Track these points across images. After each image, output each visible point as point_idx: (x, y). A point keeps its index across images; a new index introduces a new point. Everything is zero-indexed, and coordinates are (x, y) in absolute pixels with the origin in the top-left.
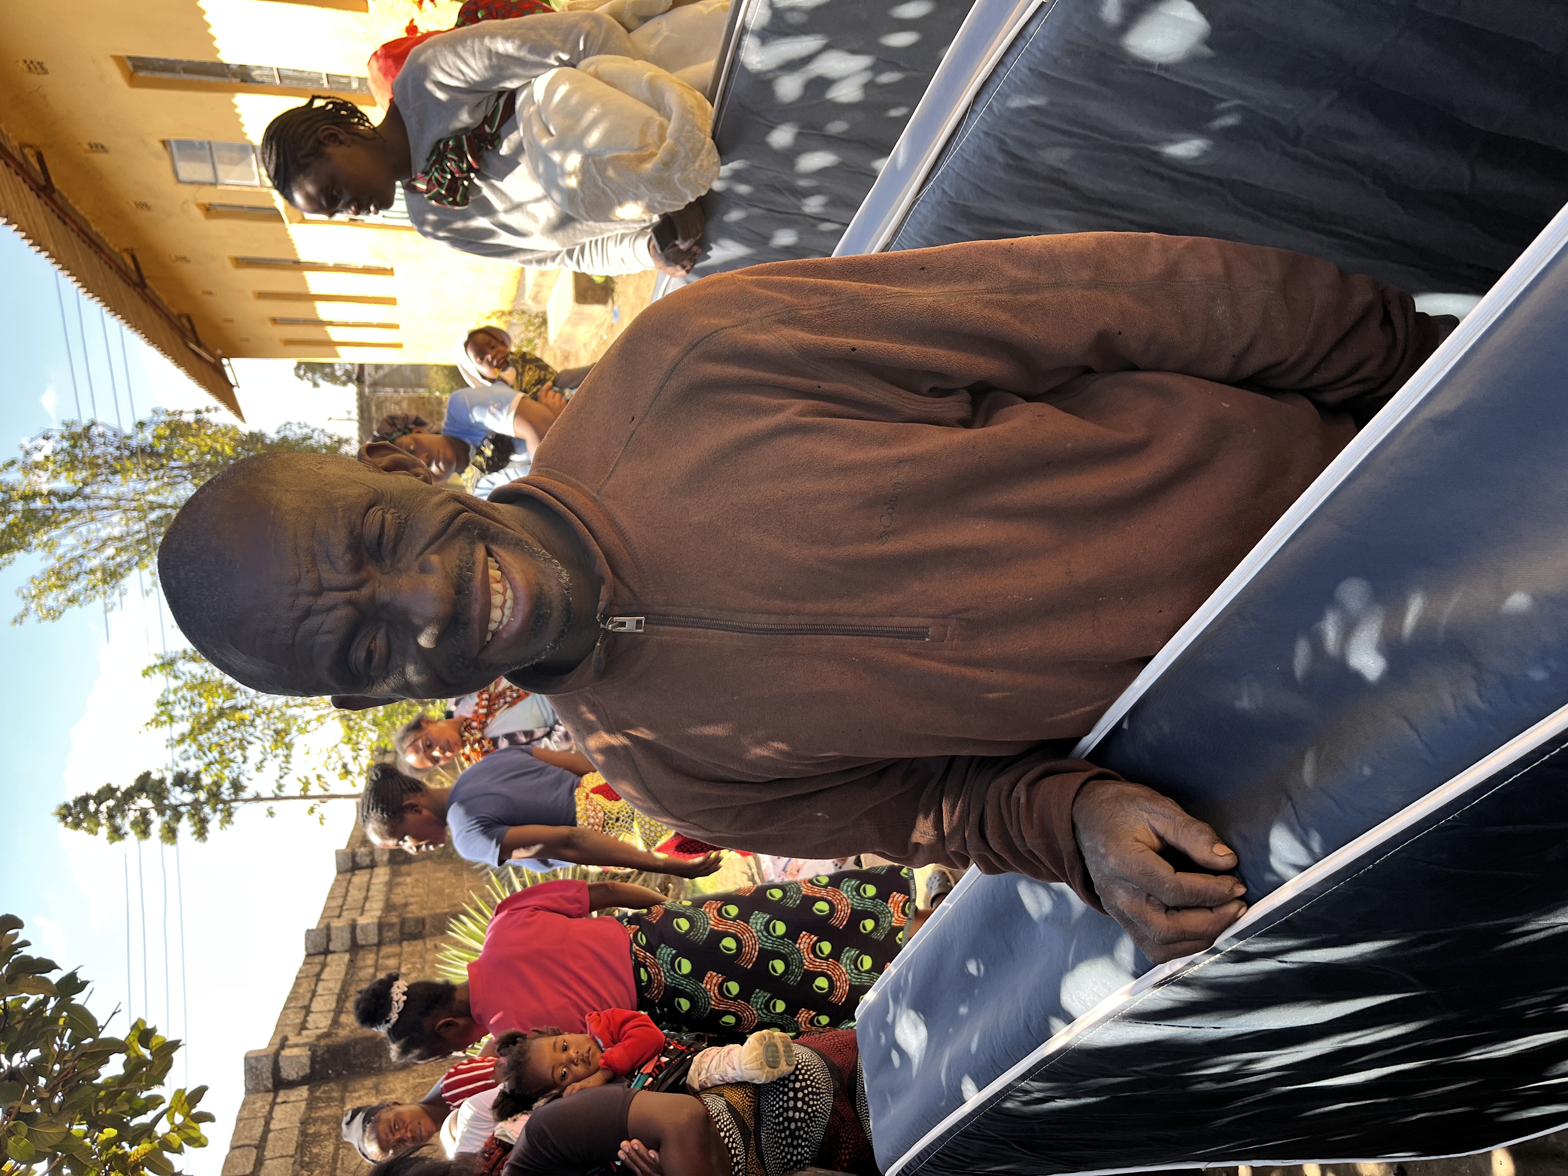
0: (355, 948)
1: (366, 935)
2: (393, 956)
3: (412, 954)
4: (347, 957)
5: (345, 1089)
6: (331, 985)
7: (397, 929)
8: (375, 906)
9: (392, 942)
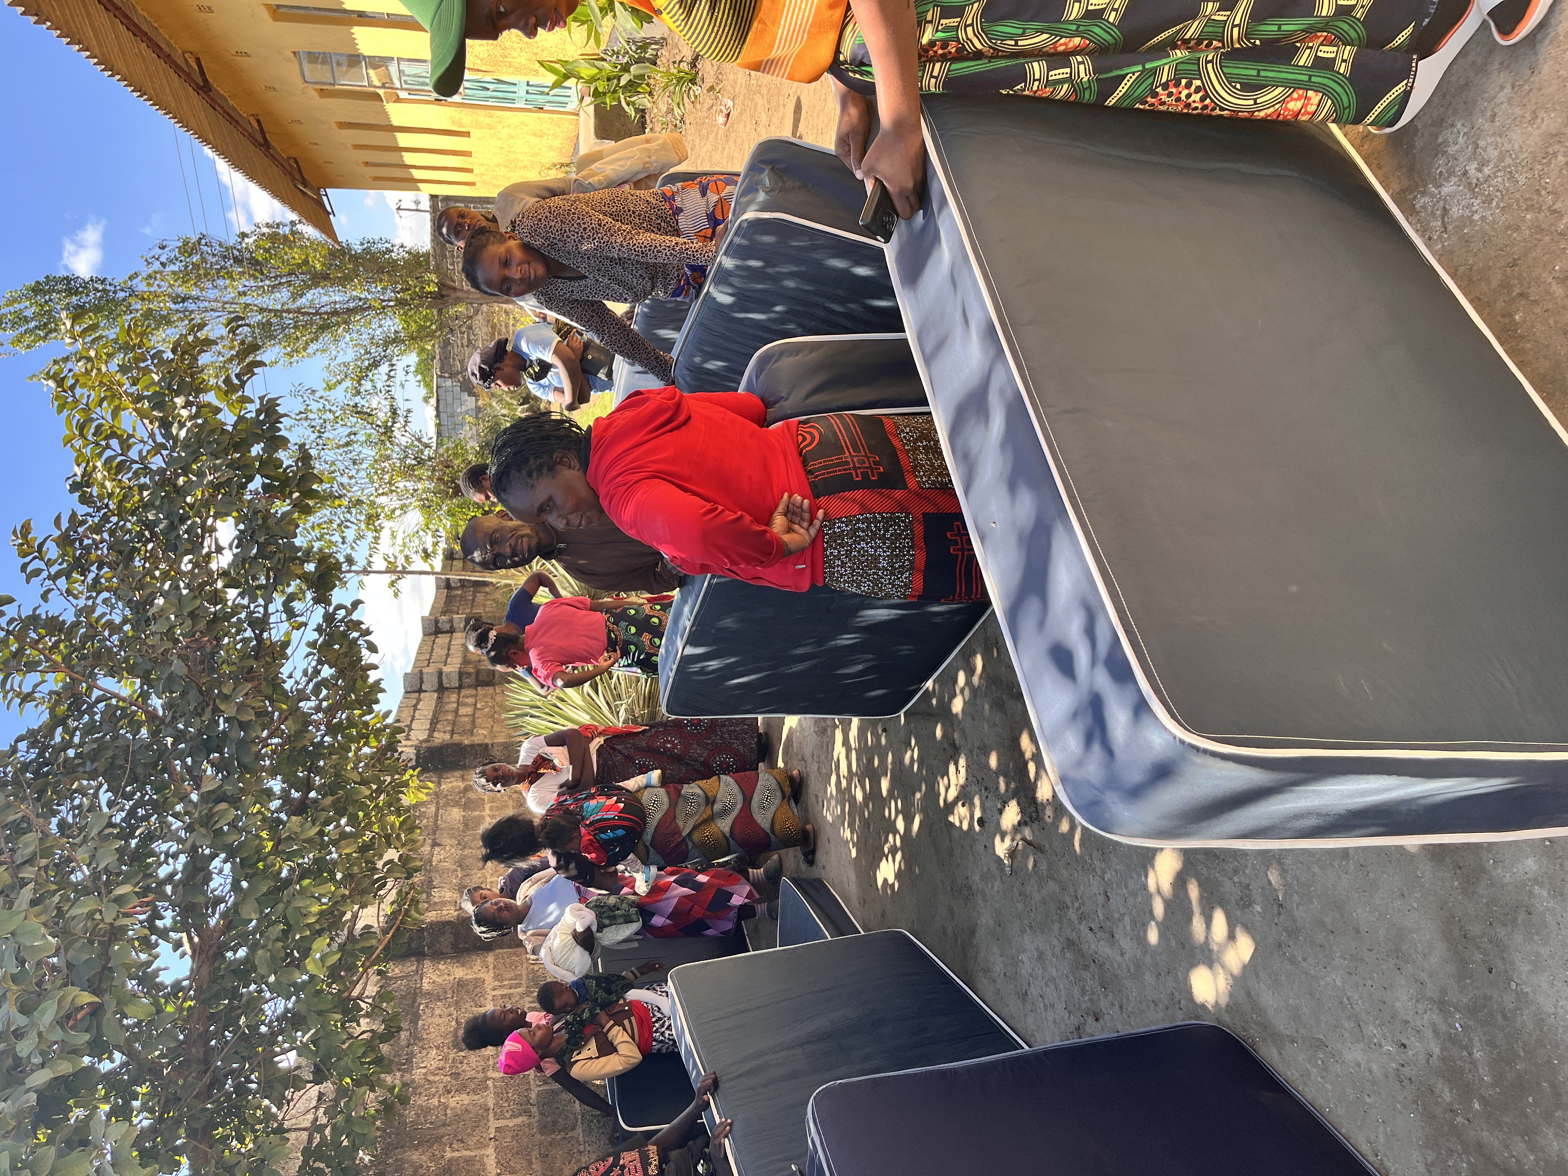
0: (441, 689)
1: (450, 681)
2: (471, 696)
3: (485, 696)
4: (436, 695)
5: (440, 777)
6: (426, 713)
7: (473, 677)
8: (454, 661)
9: (469, 687)
